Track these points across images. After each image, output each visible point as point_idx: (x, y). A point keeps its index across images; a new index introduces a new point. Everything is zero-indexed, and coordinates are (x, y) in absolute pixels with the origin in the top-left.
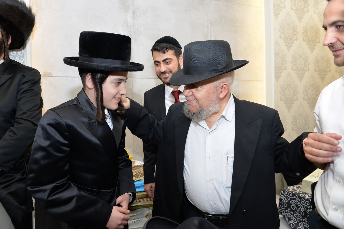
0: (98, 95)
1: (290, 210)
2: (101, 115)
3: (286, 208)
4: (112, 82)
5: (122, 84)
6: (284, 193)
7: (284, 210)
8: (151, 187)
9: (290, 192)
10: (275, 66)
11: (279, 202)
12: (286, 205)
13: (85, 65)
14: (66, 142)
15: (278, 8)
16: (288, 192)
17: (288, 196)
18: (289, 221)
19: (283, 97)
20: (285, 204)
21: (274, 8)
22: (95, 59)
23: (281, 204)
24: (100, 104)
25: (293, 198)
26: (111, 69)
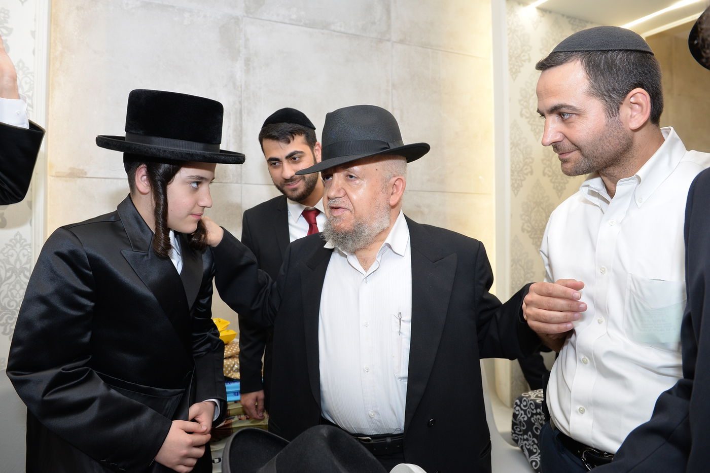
0: (157, 204)
1: (531, 435)
2: (162, 242)
3: (525, 432)
4: (185, 182)
5: (204, 188)
6: (521, 402)
7: (521, 435)
8: (257, 400)
9: (531, 400)
10: (512, 167)
11: (513, 422)
12: (524, 426)
13: (135, 148)
14: (88, 289)
15: (517, 62)
16: (527, 401)
17: (528, 408)
18: (530, 457)
19: (526, 225)
20: (522, 425)
21: (510, 60)
22: (155, 139)
23: (516, 424)
24: (161, 221)
25: (537, 412)
26: (182, 157)
